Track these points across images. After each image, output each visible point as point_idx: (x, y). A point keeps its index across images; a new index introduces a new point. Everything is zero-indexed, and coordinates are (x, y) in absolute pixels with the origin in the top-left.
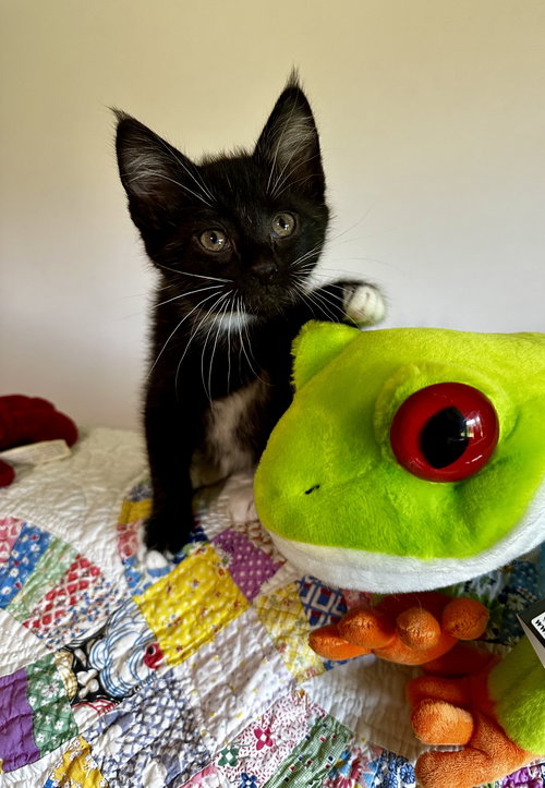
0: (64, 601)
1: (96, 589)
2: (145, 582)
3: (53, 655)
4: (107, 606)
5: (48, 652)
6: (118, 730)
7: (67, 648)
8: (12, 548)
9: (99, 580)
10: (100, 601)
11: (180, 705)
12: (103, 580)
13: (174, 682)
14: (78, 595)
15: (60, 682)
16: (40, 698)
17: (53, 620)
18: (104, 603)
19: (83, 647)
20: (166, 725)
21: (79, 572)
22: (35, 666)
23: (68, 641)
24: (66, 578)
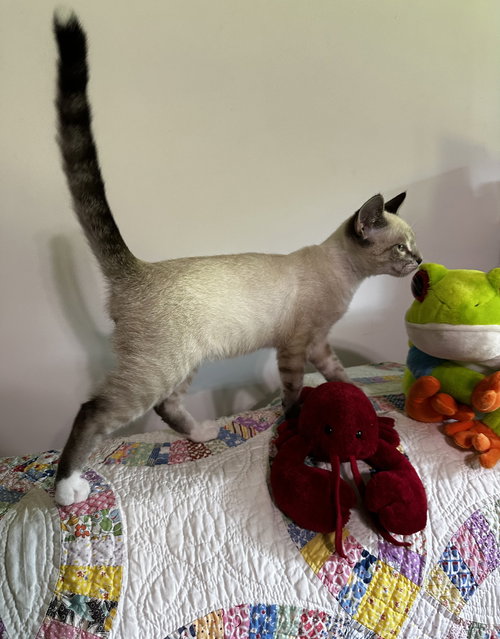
1: (327, 625)
2: (355, 604)
4: (340, 631)
8: (250, 628)
21: (310, 620)
24: (303, 629)
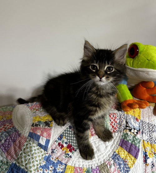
0: (114, 123)
1: (118, 117)
3: (123, 133)
4: (123, 117)
5: (122, 133)
6: (144, 134)
7: (124, 129)
9: (117, 115)
10: (120, 118)
11: (146, 124)
12: (117, 114)
13: (142, 121)
14: (116, 120)
15: (130, 135)
16: (131, 140)
17: (117, 128)
18: (122, 117)
19: (127, 126)
20: (148, 128)
21: (112, 116)
22: (122, 136)
23: (123, 128)
24: (111, 119)
